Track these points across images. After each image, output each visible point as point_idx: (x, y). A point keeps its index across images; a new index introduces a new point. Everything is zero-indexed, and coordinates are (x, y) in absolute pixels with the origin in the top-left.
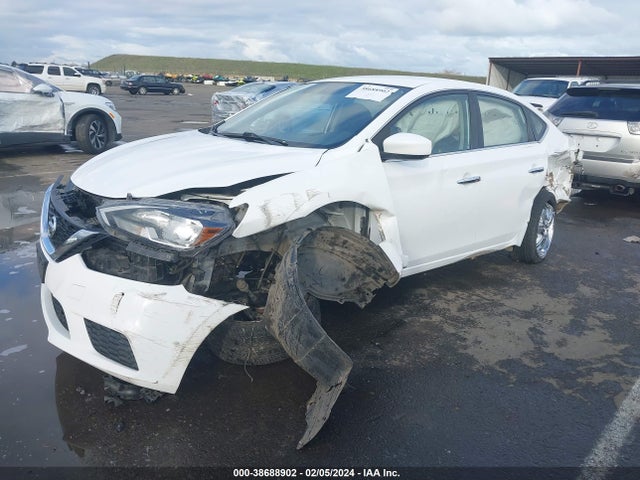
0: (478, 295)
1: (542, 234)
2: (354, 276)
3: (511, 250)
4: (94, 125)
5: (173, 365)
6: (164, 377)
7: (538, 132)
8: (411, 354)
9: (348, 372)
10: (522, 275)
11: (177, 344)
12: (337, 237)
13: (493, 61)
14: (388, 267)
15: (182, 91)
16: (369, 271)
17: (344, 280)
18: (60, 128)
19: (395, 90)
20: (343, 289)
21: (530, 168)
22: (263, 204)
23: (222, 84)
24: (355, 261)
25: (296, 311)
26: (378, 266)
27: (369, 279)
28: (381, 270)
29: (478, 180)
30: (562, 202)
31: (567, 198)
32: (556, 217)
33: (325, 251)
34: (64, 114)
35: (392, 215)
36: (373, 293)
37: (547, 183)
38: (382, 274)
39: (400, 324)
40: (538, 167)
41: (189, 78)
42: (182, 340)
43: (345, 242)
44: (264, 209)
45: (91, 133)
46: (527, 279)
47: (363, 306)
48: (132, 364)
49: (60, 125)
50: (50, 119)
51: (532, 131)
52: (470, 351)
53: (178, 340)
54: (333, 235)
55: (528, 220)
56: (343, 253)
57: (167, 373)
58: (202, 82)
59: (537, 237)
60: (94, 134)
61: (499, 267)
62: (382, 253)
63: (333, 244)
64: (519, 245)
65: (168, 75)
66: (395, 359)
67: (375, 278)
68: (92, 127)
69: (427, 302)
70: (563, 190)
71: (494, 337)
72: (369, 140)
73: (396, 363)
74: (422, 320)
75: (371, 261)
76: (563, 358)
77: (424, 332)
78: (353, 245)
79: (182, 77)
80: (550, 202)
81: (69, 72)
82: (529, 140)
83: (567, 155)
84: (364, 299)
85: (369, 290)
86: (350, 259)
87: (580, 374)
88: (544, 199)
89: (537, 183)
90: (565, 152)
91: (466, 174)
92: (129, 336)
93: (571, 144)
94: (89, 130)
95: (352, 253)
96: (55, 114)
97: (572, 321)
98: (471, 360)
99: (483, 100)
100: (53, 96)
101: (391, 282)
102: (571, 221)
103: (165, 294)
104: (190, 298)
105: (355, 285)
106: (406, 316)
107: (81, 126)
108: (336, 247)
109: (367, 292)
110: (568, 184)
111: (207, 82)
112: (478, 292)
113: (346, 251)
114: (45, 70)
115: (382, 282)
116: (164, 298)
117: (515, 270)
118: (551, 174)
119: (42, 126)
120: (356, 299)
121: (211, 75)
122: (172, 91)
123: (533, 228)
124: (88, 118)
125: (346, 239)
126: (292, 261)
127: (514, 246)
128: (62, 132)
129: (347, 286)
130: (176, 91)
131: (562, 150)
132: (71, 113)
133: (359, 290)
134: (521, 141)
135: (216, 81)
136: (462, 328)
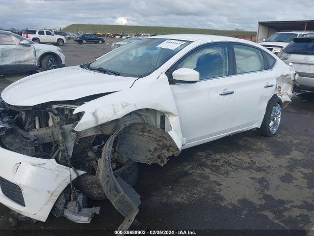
0: (233, 156)
1: (273, 120)
2: (156, 149)
3: (255, 130)
4: (51, 60)
5: (46, 204)
6: (40, 211)
7: (271, 64)
8: (188, 194)
9: (136, 214)
10: (261, 144)
11: (49, 192)
12: (144, 128)
13: (261, 23)
14: (173, 145)
15: (103, 42)
16: (164, 147)
17: (150, 151)
18: (34, 62)
19: (184, 43)
20: (150, 156)
21: (265, 85)
22: (93, 111)
23: (124, 37)
24: (156, 141)
25: (108, 176)
26: (168, 144)
27: (164, 151)
28: (170, 146)
29: (233, 93)
30: (286, 102)
31: (289, 100)
32: (282, 111)
33: (139, 135)
34: (36, 55)
35: (176, 116)
36: (168, 158)
37: (277, 92)
38: (171, 148)
39: (186, 174)
40: (270, 84)
41: (109, 35)
42: (52, 190)
43: (150, 131)
44: (94, 114)
45: (49, 64)
46: (263, 146)
47: (162, 165)
48: (21, 202)
49: (34, 61)
50: (29, 57)
51: (267, 64)
52: (222, 193)
53: (50, 190)
54: (142, 127)
55: (264, 113)
56: (149, 136)
57: (41, 209)
58: (115, 37)
59: (270, 122)
60: (51, 64)
61: (249, 139)
62: (170, 137)
63: (143, 131)
64: (259, 127)
65: (98, 33)
66: (178, 197)
67: (167, 150)
68: (50, 61)
69: (204, 160)
70: (286, 95)
71: (238, 183)
72: (164, 73)
73: (178, 200)
74: (199, 172)
75: (165, 141)
76: (277, 199)
77: (199, 179)
78: (154, 132)
79: (105, 35)
80: (278, 103)
81: (48, 33)
82: (265, 69)
83: (289, 76)
84: (162, 162)
85: (165, 156)
86: (153, 140)
87: (286, 209)
88: (274, 101)
89: (270, 93)
90: (287, 75)
91: (225, 89)
92: (22, 187)
93: (291, 70)
94: (48, 62)
95: (154, 136)
96: (30, 55)
97: (286, 174)
98: (222, 199)
99: (237, 47)
100: (30, 46)
101: (176, 154)
102: (293, 111)
103: (45, 164)
104: (58, 166)
105: (157, 154)
106: (191, 169)
107: (44, 61)
108: (145, 133)
109: (164, 157)
110: (290, 92)
111: (117, 37)
112: (234, 154)
113: (151, 135)
114: (37, 32)
115: (172, 153)
116: (44, 166)
117: (257, 141)
118: (280, 87)
119: (25, 61)
120: (158, 162)
121: (119, 33)
122: (98, 42)
123: (267, 118)
124: (48, 57)
125: (150, 129)
126: (109, 145)
127: (256, 128)
128: (35, 64)
129: (152, 155)
130: (100, 42)
131: (285, 74)
132: (39, 54)
133: (159, 157)
134: (261, 70)
135: (122, 36)
136: (221, 177)
